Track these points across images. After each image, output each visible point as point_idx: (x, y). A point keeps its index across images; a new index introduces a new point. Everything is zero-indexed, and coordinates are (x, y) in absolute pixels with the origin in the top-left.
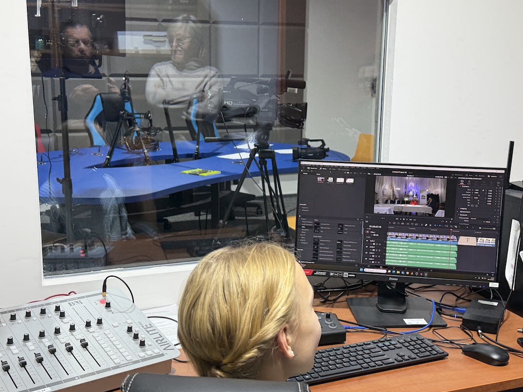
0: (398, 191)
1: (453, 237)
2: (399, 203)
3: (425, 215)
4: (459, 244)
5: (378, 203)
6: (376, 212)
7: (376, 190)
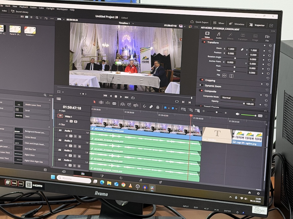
0: (106, 49)
1: (194, 128)
2: (107, 69)
3: (148, 90)
4: (204, 139)
5: (74, 68)
6: (72, 83)
7: (72, 48)
